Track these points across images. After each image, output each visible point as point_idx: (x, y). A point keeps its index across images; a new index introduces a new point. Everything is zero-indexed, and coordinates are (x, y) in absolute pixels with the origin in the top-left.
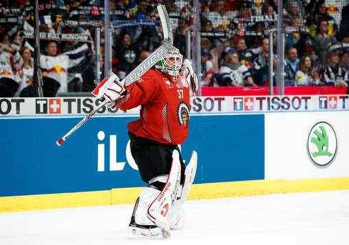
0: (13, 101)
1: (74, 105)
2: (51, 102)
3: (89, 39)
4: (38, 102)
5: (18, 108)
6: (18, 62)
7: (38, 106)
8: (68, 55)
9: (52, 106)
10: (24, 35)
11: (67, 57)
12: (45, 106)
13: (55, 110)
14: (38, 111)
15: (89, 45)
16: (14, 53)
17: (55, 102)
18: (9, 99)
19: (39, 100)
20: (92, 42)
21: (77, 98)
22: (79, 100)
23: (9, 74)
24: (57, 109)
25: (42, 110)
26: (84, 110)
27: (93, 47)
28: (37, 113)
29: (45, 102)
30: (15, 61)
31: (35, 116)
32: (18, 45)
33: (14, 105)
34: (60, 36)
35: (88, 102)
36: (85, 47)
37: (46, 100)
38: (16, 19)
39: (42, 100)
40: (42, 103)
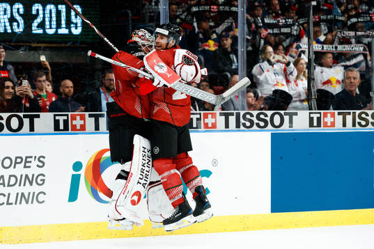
0: (286, 114)
1: (349, 119)
2: (325, 115)
3: (364, 50)
4: (312, 115)
5: (291, 121)
6: (291, 73)
7: (311, 120)
8: (343, 66)
9: (326, 120)
10: (301, 48)
11: (343, 68)
12: (319, 119)
13: (329, 124)
14: (311, 125)
15: (365, 56)
16: (288, 64)
17: (329, 115)
18: (282, 112)
19: (312, 113)
20: (368, 53)
21: (352, 111)
22: (354, 113)
23: (283, 85)
24: (331, 122)
25: (315, 124)
26: (359, 124)
27: (369, 58)
28: (310, 126)
29: (319, 115)
30: (289, 73)
31: (309, 130)
32: (294, 58)
33: (286, 118)
34: (336, 48)
35: (363, 116)
36: (361, 58)
37: (320, 113)
38: (289, 29)
39: (316, 113)
40: (315, 116)
